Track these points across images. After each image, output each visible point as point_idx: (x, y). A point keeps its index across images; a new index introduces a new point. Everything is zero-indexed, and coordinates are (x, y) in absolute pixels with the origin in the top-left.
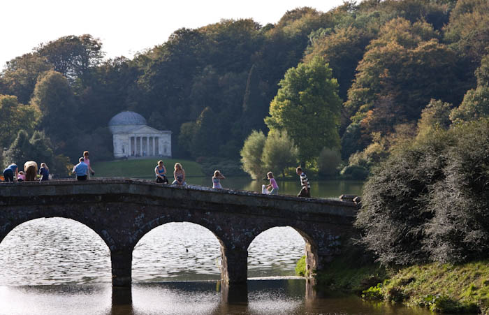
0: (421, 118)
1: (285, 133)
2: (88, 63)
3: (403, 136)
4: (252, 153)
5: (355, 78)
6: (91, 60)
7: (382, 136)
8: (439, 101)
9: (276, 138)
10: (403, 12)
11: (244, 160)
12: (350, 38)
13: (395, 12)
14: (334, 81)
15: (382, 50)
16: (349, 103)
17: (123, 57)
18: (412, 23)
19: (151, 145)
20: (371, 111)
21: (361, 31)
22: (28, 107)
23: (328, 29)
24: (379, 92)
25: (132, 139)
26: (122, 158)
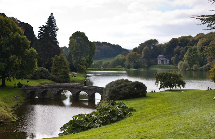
1: (187, 61)
4: (180, 65)
6: (156, 44)
7: (210, 62)
11: (178, 66)
12: (207, 41)
15: (213, 43)
19: (165, 62)
23: (203, 39)
25: (161, 60)
26: (159, 64)
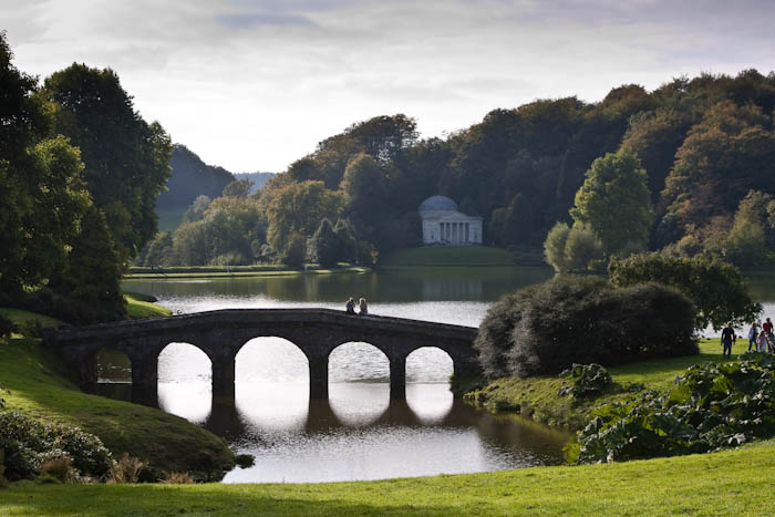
0: (738, 210)
1: (588, 225)
2: (400, 143)
3: (718, 228)
4: (555, 244)
5: (673, 165)
6: (404, 141)
7: (696, 228)
8: (758, 193)
9: (580, 230)
10: (731, 94)
11: (547, 252)
12: (672, 122)
13: (723, 94)
14: (643, 172)
15: (703, 136)
16: (665, 192)
17: (436, 138)
18: (739, 107)
19: (461, 231)
20: (688, 201)
21: (683, 115)
22: (335, 193)
23: (650, 112)
24: (698, 180)
25: (442, 224)
26: (431, 245)
